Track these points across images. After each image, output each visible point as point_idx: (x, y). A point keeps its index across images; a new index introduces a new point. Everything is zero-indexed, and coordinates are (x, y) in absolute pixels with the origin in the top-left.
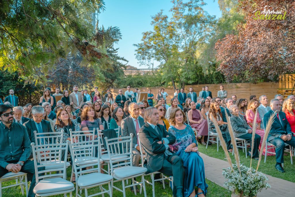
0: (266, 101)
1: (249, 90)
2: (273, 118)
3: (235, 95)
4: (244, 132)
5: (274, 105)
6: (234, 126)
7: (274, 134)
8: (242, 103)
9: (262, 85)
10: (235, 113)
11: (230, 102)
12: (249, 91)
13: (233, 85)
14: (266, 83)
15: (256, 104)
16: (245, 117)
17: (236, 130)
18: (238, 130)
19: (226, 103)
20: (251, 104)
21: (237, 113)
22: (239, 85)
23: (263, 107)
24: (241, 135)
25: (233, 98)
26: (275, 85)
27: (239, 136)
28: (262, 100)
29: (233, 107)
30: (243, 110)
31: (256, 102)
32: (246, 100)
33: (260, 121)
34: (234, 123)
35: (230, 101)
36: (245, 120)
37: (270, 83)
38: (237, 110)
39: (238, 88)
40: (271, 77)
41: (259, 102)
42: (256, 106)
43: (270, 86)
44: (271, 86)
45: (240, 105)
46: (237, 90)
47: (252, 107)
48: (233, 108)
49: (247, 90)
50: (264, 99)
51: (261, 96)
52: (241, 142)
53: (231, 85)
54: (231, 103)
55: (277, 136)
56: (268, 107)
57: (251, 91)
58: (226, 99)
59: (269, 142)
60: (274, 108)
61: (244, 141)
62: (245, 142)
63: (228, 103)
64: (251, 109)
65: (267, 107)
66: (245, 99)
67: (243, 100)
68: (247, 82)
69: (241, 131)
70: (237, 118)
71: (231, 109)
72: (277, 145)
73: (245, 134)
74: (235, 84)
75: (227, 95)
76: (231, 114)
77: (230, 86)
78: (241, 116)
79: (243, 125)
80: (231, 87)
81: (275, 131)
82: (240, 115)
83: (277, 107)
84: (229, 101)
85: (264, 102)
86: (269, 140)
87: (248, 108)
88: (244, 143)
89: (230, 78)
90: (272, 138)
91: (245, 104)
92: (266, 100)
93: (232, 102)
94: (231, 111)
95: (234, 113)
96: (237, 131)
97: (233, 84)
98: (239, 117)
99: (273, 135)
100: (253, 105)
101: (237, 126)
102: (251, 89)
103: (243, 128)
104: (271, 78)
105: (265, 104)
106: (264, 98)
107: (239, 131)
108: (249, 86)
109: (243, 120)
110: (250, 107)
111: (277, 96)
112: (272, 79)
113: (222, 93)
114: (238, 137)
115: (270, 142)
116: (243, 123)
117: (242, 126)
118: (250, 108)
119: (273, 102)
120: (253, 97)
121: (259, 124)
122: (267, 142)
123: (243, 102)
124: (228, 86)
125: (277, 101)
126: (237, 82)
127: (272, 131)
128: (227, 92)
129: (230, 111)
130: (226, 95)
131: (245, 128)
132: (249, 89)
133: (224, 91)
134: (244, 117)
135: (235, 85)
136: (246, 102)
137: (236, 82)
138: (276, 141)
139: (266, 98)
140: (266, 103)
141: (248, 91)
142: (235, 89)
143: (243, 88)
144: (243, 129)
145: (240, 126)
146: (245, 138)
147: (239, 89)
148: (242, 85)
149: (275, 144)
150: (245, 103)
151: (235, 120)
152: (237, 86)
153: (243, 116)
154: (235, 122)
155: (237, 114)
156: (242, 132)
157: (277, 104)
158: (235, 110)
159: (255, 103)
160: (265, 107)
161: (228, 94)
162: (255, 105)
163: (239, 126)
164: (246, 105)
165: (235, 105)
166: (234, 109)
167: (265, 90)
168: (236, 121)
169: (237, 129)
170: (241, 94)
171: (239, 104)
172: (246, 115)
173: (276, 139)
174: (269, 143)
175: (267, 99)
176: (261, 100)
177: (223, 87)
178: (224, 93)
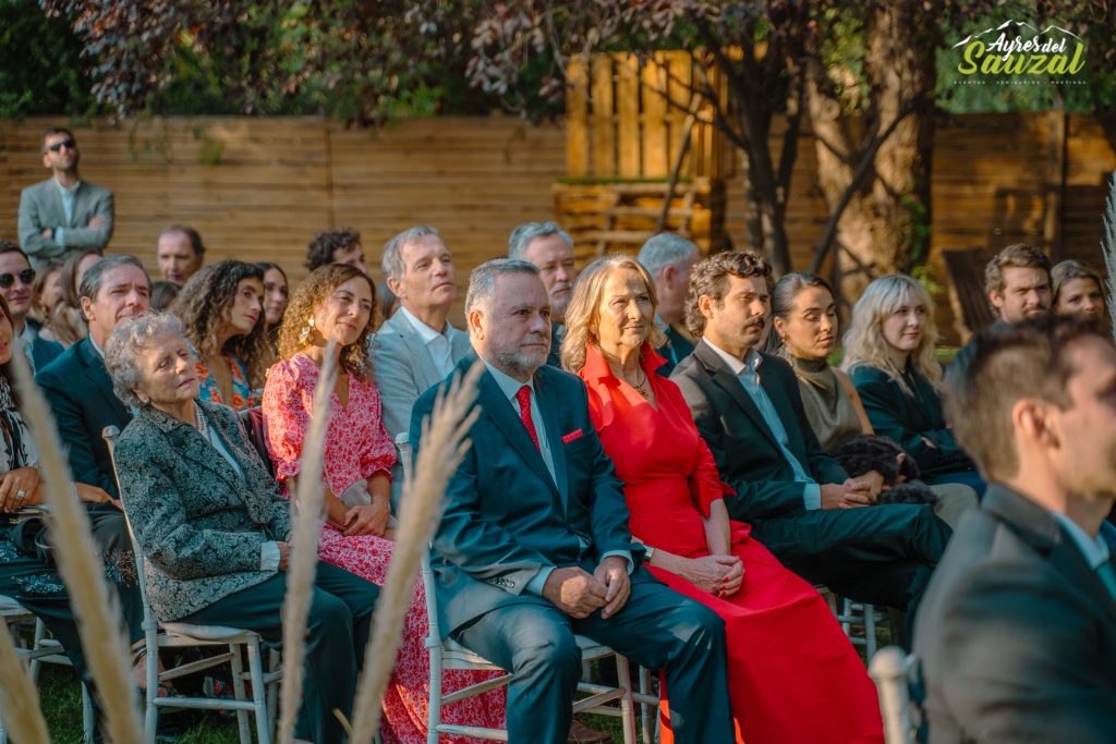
0: (436, 281)
1: (316, 187)
2: (459, 424)
3: (195, 225)
4: (244, 568)
5: (495, 318)
6: (158, 513)
7: (497, 566)
8: (239, 298)
9: (430, 140)
10: (167, 396)
11: (122, 290)
12: (322, 199)
13: (181, 136)
14: (460, 128)
15: (354, 310)
16: (255, 429)
17: (171, 547)
18: (187, 552)
19: (85, 302)
20: (309, 305)
21: (185, 392)
22: (228, 134)
23: (416, 336)
24: (221, 595)
25: (166, 257)
26: (537, 145)
27: (198, 603)
28: (410, 274)
29: (142, 332)
30: (245, 364)
31: (355, 286)
32: (271, 276)
33: (385, 459)
34: (157, 490)
35: (122, 280)
36: (254, 458)
37: (496, 129)
38: (180, 364)
39: (218, 160)
40: (493, 70)
41: (381, 292)
42: (351, 327)
43: (500, 157)
44: (507, 154)
45: (218, 315)
46: (208, 184)
47: (316, 338)
48: (142, 348)
49: (306, 181)
50: (425, 263)
51: (401, 237)
52: (220, 659)
53: (151, 134)
54: (132, 297)
55: (516, 583)
56: (452, 332)
57: (337, 192)
58: (88, 263)
59: (457, 634)
60: (501, 341)
61: (244, 648)
62: (252, 651)
63: (102, 296)
64: (313, 350)
65: (443, 332)
66: (268, 266)
67: (246, 275)
68: (294, 105)
69: (222, 552)
70: (179, 438)
71: (127, 352)
72: (517, 660)
73: (255, 580)
74: (196, 122)
75: (110, 233)
76: (128, 401)
77: (147, 143)
78: (219, 421)
79: (233, 500)
80: (159, 157)
81: (504, 542)
82: (214, 405)
83: (518, 329)
84: (109, 280)
85: (419, 287)
86: (454, 624)
87: (284, 342)
88: (246, 667)
89: (138, 69)
90: (474, 601)
91: (262, 314)
92: (437, 267)
93: (140, 290)
94: (130, 374)
95: (156, 392)
96: (181, 561)
97: (178, 123)
98: (204, 433)
99: (481, 578)
100: (328, 320)
101: (181, 515)
102: (337, 180)
103: (240, 526)
104: (493, 80)
105: (433, 308)
106: (422, 252)
107: (196, 558)
108: (321, 147)
109: (233, 459)
110: (304, 335)
111: (528, 241)
112: (502, 87)
113: (67, 204)
114: (189, 619)
115: (461, 642)
116: (240, 484)
117: (228, 508)
118: (303, 340)
119: (491, 289)
120: (332, 249)
121: (382, 482)
122: (443, 640)
123: (248, 293)
124: (124, 145)
125: (524, 278)
126: (214, 109)
127: (481, 543)
128: (112, 197)
129: (116, 376)
130: (98, 227)
131: (257, 527)
132: (316, 176)
133: (82, 190)
134: (249, 423)
135: (197, 133)
136: (277, 296)
137: (198, 112)
138: (508, 627)
139: (438, 248)
140: (440, 297)
141: (312, 194)
142: (195, 176)
143: (268, 163)
144: (235, 537)
145: (209, 515)
146: (256, 624)
147: (226, 176)
148: (256, 140)
149: (502, 652)
150: (261, 299)
151: (168, 453)
152: (209, 142)
153: (238, 413)
154: (164, 479)
155: (181, 403)
156: (222, 568)
157: (518, 302)
158: (167, 361)
159: (348, 299)
160: (429, 335)
161: (125, 218)
162: (343, 313)
163: (199, 513)
164: (270, 316)
165: (164, 318)
166: (153, 357)
167: (453, 188)
168: (168, 471)
169: (179, 544)
170: (253, 219)
171: (208, 305)
172: (265, 411)
173: (507, 606)
174: (453, 644)
175: (444, 260)
176: (399, 268)
177: (70, 144)
178: (82, 209)
